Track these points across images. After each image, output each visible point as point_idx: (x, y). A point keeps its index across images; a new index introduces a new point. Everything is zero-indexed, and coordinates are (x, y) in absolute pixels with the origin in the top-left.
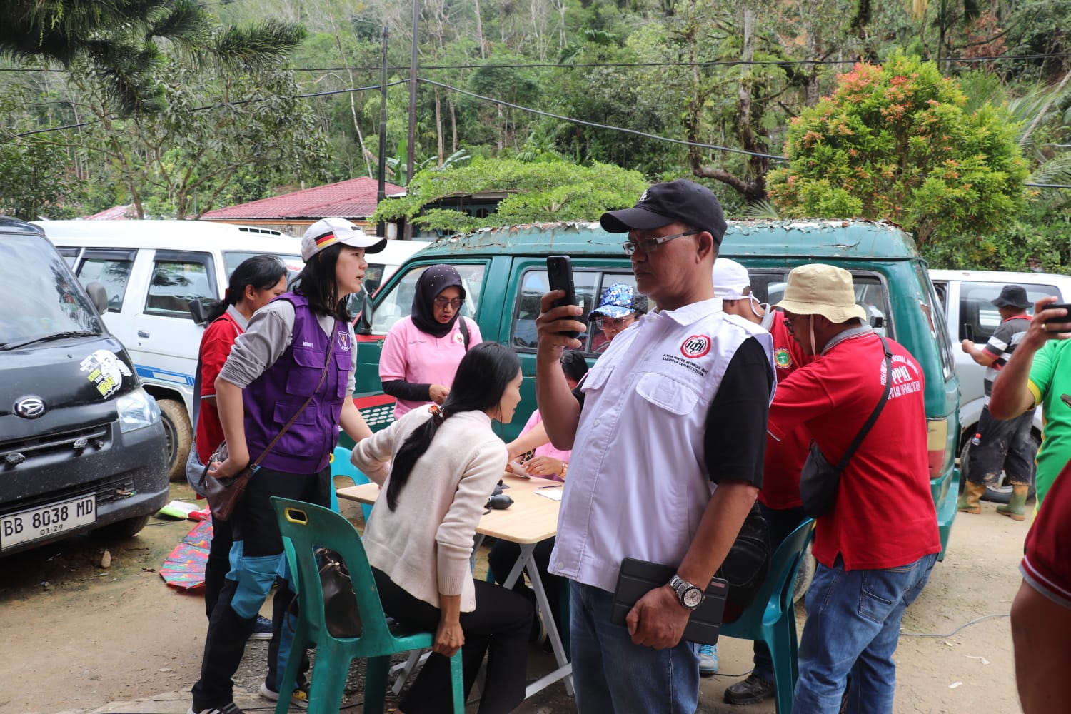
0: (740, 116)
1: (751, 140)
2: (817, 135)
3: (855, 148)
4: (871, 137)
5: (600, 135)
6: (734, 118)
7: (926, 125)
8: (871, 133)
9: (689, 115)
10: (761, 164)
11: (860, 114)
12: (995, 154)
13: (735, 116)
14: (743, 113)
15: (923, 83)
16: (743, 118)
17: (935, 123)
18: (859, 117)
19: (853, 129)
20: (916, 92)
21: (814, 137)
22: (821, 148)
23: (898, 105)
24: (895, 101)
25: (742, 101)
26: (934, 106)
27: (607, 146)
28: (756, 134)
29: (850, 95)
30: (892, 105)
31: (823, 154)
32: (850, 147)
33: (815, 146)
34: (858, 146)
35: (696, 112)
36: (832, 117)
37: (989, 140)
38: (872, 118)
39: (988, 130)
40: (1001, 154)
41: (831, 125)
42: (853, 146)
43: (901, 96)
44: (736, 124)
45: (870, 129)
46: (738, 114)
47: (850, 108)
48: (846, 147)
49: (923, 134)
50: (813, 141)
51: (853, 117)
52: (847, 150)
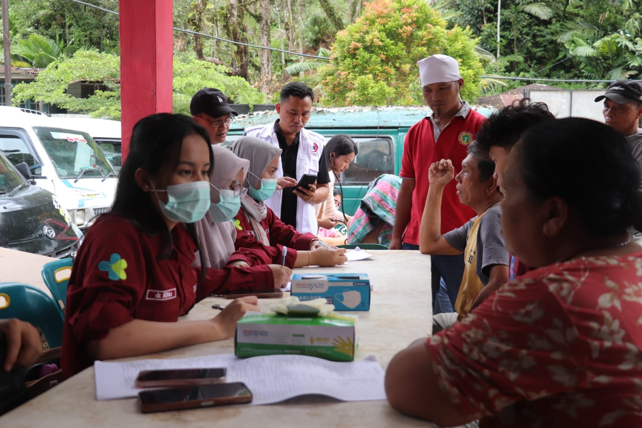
0: (230, 17)
1: (238, 36)
2: (359, 45)
3: (383, 54)
4: (393, 47)
5: (81, 24)
6: (226, 18)
7: (427, 40)
8: (393, 44)
9: (194, 15)
10: (243, 54)
11: (385, 32)
12: (465, 58)
13: (226, 17)
14: (232, 15)
15: (421, 13)
16: (233, 18)
17: (432, 39)
18: (384, 34)
19: (382, 41)
20: (418, 18)
21: (357, 46)
22: (363, 53)
23: (409, 26)
24: (406, 24)
25: (232, 5)
26: (430, 28)
27: (88, 33)
28: (240, 31)
29: (377, 18)
30: (404, 26)
31: (364, 57)
32: (381, 53)
33: (358, 52)
34: (385, 53)
35: (200, 14)
36: (367, 32)
37: (462, 50)
38: (392, 34)
39: (461, 44)
40: (469, 59)
41: (368, 38)
42: (382, 53)
43: (410, 21)
44: (227, 23)
45: (392, 42)
46: (229, 15)
47: (379, 27)
48: (378, 53)
49: (423, 45)
50: (356, 49)
51: (381, 33)
52: (378, 55)
